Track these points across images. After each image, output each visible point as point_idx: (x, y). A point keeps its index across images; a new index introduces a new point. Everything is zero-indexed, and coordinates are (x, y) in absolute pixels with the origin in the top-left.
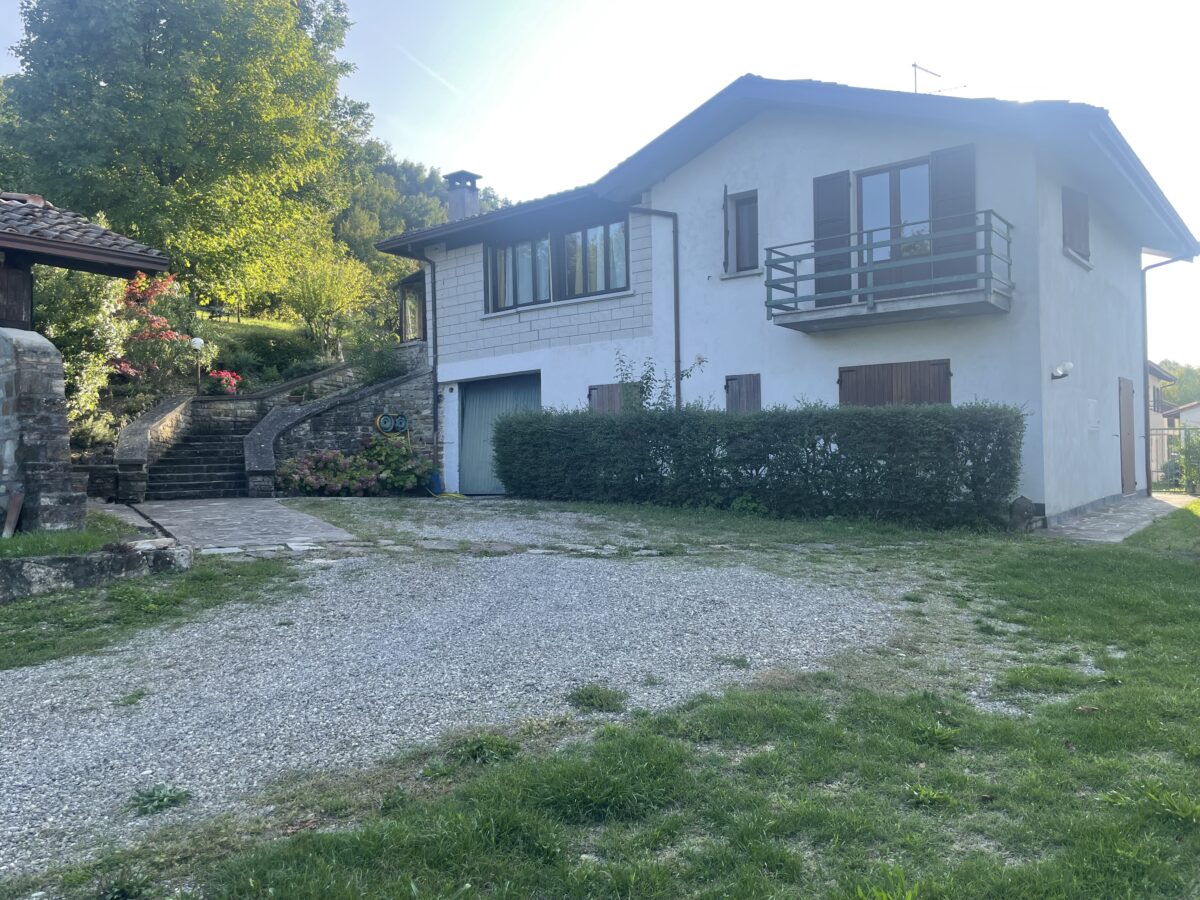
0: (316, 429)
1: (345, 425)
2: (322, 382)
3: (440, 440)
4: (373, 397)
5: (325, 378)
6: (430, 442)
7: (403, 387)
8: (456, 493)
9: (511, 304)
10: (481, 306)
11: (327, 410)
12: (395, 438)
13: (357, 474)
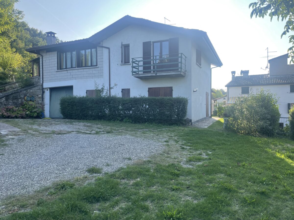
0: (7, 100)
1: (16, 99)
2: (8, 87)
3: (44, 103)
4: (24, 91)
5: (9, 86)
6: (41, 104)
7: (33, 89)
8: (48, 118)
9: (65, 68)
10: (56, 68)
11: (10, 95)
12: (31, 103)
13: (19, 112)
